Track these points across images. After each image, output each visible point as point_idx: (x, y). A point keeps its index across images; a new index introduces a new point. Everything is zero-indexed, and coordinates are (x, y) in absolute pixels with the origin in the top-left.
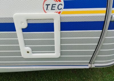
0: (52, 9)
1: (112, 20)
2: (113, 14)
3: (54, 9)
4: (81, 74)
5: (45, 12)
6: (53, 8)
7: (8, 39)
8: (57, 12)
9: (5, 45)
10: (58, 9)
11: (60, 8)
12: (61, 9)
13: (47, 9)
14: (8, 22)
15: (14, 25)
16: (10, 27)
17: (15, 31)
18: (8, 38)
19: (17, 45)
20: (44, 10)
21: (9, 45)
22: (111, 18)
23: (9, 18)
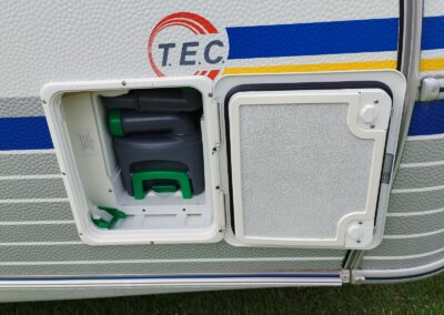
0: (183, 62)
1: (423, 99)
2: (424, 74)
3: (193, 63)
4: (320, 303)
5: (159, 74)
6: (188, 58)
7: (23, 177)
8: (204, 73)
9: (12, 201)
10: (208, 60)
11: (213, 57)
12: (219, 59)
13: (164, 64)
14: (19, 116)
15: (46, 124)
16: (27, 132)
17: (51, 146)
18: (21, 173)
19: (59, 200)
20: (154, 66)
21: (27, 201)
22: (420, 88)
23: (24, 99)
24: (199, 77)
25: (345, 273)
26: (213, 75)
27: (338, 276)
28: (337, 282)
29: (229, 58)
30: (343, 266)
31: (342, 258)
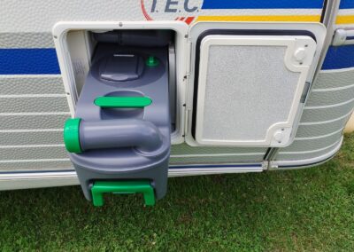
0: (167, 10)
1: (335, 44)
2: (337, 26)
4: (235, 184)
5: (148, 18)
6: (171, 7)
7: (34, 96)
8: (182, 19)
9: (25, 114)
10: (187, 9)
11: (190, 7)
12: (195, 9)
13: (153, 10)
14: (33, 47)
15: (56, 54)
16: (40, 61)
18: (33, 92)
19: (62, 113)
20: (144, 12)
21: (37, 114)
22: (334, 36)
23: (38, 34)
24: (178, 22)
25: (266, 163)
26: (189, 21)
27: (260, 166)
28: (259, 170)
29: (203, 8)
30: (264, 158)
31: (264, 153)
